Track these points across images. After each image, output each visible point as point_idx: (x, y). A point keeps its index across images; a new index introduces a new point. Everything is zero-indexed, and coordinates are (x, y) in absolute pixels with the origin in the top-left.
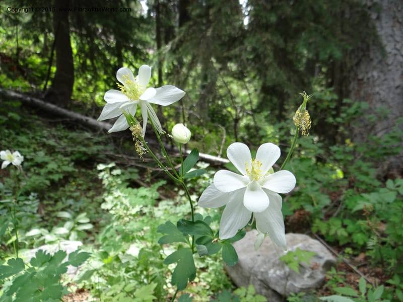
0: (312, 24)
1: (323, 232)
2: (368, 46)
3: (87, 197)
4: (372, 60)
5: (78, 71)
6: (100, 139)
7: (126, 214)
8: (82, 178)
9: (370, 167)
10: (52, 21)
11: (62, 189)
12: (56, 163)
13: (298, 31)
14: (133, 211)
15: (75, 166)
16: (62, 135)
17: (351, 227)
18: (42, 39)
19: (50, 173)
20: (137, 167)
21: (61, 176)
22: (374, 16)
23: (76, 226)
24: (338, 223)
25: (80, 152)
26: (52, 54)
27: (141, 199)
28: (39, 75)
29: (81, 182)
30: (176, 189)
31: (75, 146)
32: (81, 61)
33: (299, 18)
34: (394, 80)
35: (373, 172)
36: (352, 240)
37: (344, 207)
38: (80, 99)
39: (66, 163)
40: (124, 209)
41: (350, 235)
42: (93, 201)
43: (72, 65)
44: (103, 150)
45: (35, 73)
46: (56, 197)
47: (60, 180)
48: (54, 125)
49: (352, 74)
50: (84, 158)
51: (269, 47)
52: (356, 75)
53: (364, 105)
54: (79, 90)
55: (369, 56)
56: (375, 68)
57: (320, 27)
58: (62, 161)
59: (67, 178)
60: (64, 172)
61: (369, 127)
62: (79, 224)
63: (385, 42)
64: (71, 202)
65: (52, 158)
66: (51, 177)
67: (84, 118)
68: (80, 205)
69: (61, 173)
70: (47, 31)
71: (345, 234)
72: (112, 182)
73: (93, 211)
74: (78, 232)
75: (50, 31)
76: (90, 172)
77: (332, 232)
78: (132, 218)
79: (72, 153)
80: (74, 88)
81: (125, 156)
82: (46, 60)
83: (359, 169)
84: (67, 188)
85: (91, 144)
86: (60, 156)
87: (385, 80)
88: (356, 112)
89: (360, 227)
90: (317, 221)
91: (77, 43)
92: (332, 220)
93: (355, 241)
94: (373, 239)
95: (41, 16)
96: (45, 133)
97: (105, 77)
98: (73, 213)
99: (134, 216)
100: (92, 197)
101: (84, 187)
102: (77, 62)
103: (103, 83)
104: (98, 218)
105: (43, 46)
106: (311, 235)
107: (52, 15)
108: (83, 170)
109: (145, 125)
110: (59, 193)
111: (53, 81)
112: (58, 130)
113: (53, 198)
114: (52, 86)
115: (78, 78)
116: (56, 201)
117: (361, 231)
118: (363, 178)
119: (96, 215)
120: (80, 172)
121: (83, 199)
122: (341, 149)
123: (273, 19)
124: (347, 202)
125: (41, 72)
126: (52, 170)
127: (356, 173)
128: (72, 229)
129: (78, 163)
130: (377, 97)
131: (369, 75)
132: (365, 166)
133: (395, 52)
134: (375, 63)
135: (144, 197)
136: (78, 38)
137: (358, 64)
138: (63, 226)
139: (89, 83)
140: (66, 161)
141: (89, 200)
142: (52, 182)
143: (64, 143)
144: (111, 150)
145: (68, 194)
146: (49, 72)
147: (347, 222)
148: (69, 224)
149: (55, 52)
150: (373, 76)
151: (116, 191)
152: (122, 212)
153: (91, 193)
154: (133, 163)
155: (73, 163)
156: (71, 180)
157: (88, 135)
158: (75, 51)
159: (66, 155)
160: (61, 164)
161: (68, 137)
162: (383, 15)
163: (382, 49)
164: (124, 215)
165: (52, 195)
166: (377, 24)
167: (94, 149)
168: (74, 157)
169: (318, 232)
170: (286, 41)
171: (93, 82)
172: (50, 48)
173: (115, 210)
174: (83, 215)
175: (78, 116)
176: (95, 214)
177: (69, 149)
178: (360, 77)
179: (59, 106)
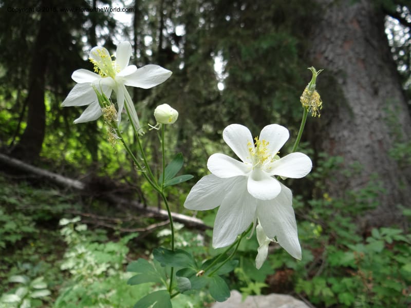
0: (285, 85)
1: (308, 292)
2: (337, 108)
3: (47, 262)
4: (341, 121)
5: (50, 127)
6: (68, 197)
7: (89, 274)
8: (43, 240)
9: (349, 222)
10: (27, 78)
11: (18, 252)
12: (15, 222)
13: (272, 91)
14: (98, 271)
15: (36, 227)
16: (26, 193)
17: (336, 287)
18: (15, 95)
19: (7, 233)
20: (105, 228)
21: (19, 238)
22: (340, 81)
23: (30, 292)
24: (322, 282)
25: (43, 211)
26: (24, 110)
27: (108, 255)
28: (7, 131)
29: (41, 245)
30: (147, 252)
31: (39, 205)
32: (54, 119)
33: (272, 79)
34: (363, 139)
35: (353, 227)
36: (338, 300)
37: (326, 265)
38: (49, 156)
39: (26, 223)
40: (88, 268)
41: (336, 295)
42: (53, 266)
43: (44, 121)
44: (69, 209)
45: (3, 129)
46: (11, 262)
47: (17, 241)
48: (19, 182)
49: (324, 134)
50: (47, 218)
51: (245, 104)
52: (328, 134)
53: (340, 159)
54: (49, 145)
55: (338, 117)
56: (345, 128)
57: (292, 87)
58: (22, 221)
59: (26, 239)
60: (23, 233)
61: (343, 185)
62: (34, 290)
63: (352, 104)
64: (27, 266)
65: (11, 217)
66: (8, 238)
67: (52, 175)
68: (37, 270)
69: (20, 233)
70: (20, 87)
71: (331, 294)
72: (75, 239)
73: (52, 277)
74: (33, 299)
75: (24, 88)
76: (53, 233)
77: (317, 293)
78: (96, 279)
79: (35, 212)
80: (44, 146)
81: (93, 216)
82: (17, 115)
83: (338, 225)
84: (25, 251)
85: (57, 202)
86: (20, 216)
87: (356, 139)
88: (332, 166)
89: (345, 285)
90: (300, 281)
91: (52, 100)
92: (316, 280)
93: (342, 301)
94: (360, 299)
95: (17, 72)
96: (7, 190)
97: (78, 135)
98: (28, 279)
99: (99, 277)
100: (53, 262)
101: (45, 250)
102: (49, 119)
103: (76, 140)
104: (57, 285)
105: (14, 103)
106: (295, 295)
107: (27, 72)
108: (45, 231)
109: (121, 110)
110: (15, 257)
111: (22, 137)
112: (21, 188)
113: (7, 262)
114: (20, 142)
115: (49, 135)
116: (10, 266)
117: (347, 291)
118: (343, 233)
119: (56, 282)
120: (41, 233)
121: (42, 262)
122: (320, 202)
123: (248, 78)
124: (330, 258)
125: (10, 128)
126: (9, 231)
127: (336, 229)
128: (25, 297)
129: (40, 223)
130: (349, 155)
131: (340, 134)
132: (344, 222)
133: (362, 113)
134: (345, 123)
135: (112, 253)
136: (53, 96)
137: (329, 124)
138: (14, 293)
139: (61, 140)
140: (26, 220)
141: (49, 265)
142: (9, 244)
143: (26, 201)
144: (78, 210)
145: (25, 257)
146: (19, 127)
147: (332, 280)
148: (21, 291)
149: (27, 108)
150: (343, 136)
151: (80, 248)
152: (84, 272)
153: (52, 257)
154: (102, 223)
155: (34, 224)
156: (30, 242)
157: (55, 192)
158: (48, 108)
159: (27, 214)
160: (20, 224)
161: (32, 196)
162: (349, 81)
163: (350, 110)
164: (87, 275)
165: (6, 259)
166: (344, 89)
167: (60, 208)
168: (36, 217)
169: (303, 293)
170: (260, 99)
171: (64, 140)
172: (22, 105)
173: (77, 269)
174: (40, 279)
175: (45, 172)
176: (54, 280)
177: (32, 208)
178: (332, 135)
179: (26, 162)
